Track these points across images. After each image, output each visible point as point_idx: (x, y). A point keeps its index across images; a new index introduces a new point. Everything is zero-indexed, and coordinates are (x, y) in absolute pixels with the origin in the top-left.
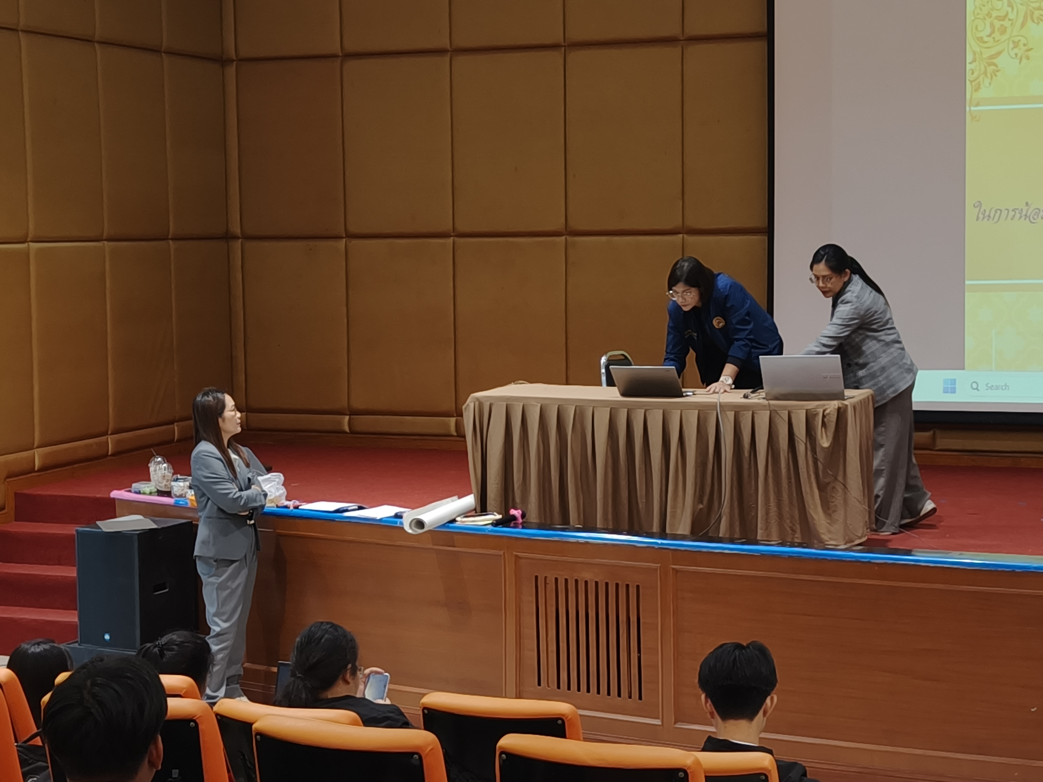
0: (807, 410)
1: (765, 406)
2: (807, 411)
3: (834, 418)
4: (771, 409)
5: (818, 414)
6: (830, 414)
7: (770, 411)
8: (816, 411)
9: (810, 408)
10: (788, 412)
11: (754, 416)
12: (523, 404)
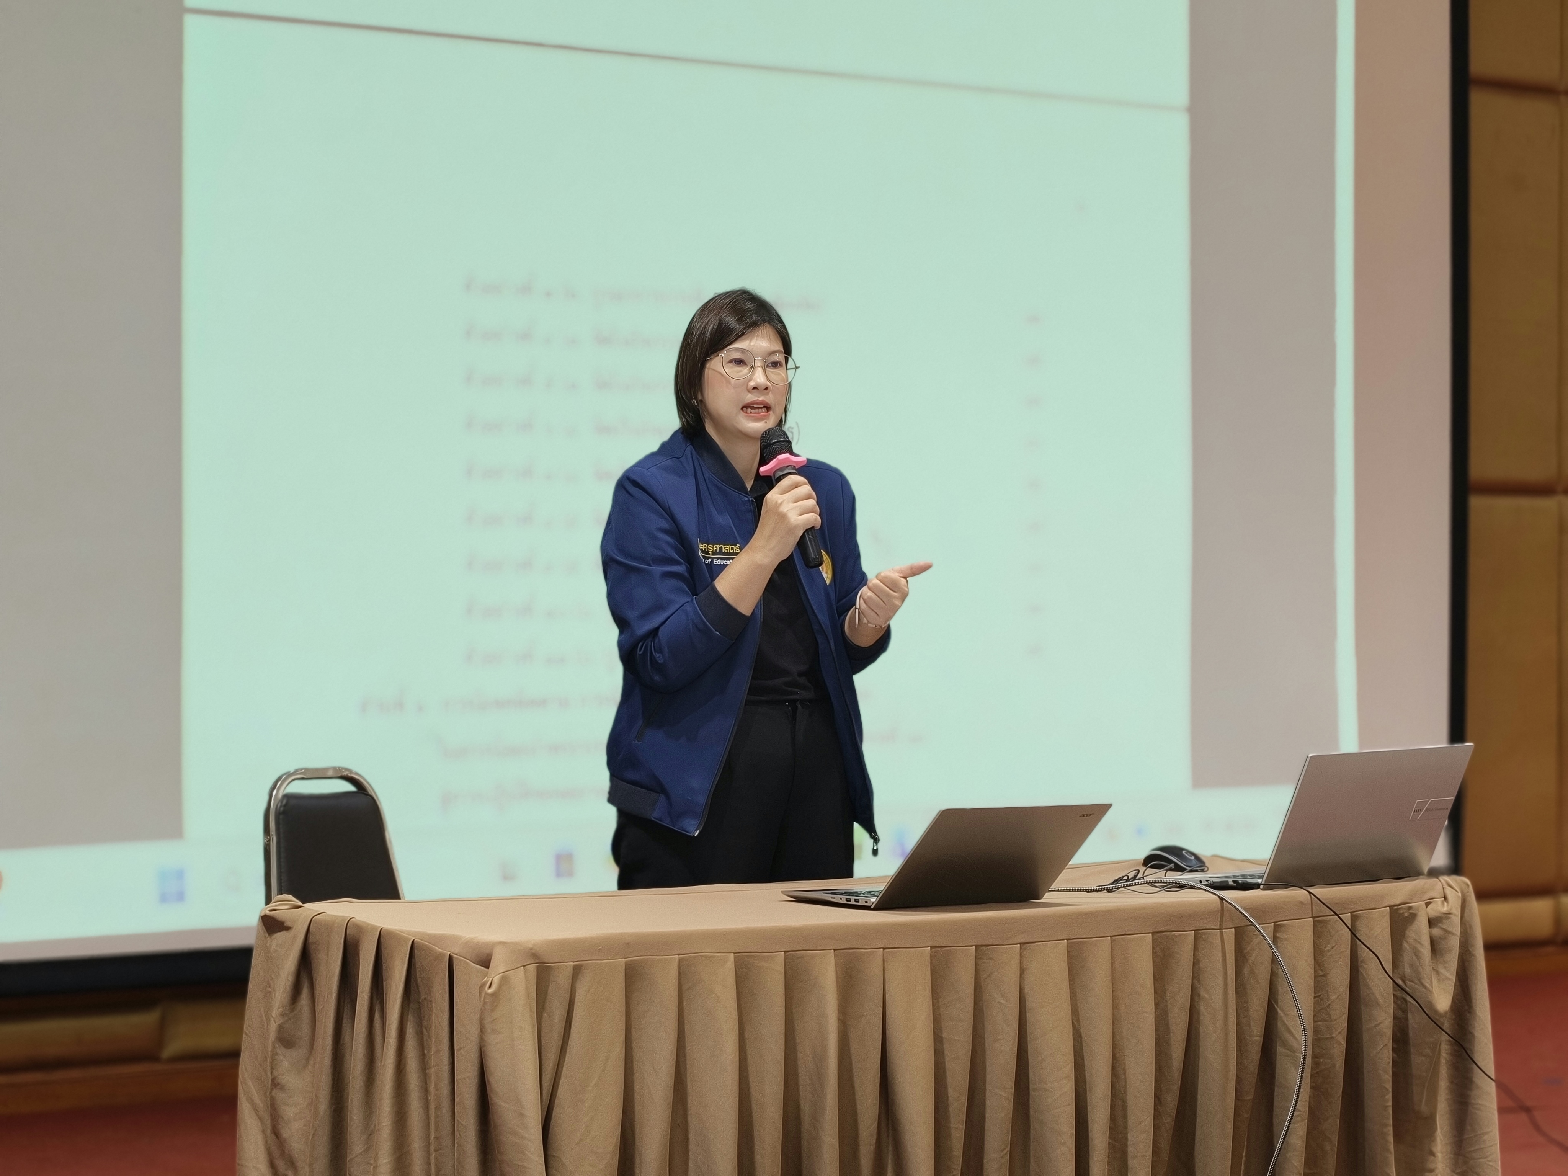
0: (1391, 907)
1: (1301, 903)
2: (1394, 911)
3: (1455, 925)
4: (1314, 915)
5: (1413, 917)
6: (1450, 914)
7: (1313, 917)
8: (1410, 908)
9: (1398, 903)
10: (1352, 916)
11: (1278, 937)
12: (680, 960)
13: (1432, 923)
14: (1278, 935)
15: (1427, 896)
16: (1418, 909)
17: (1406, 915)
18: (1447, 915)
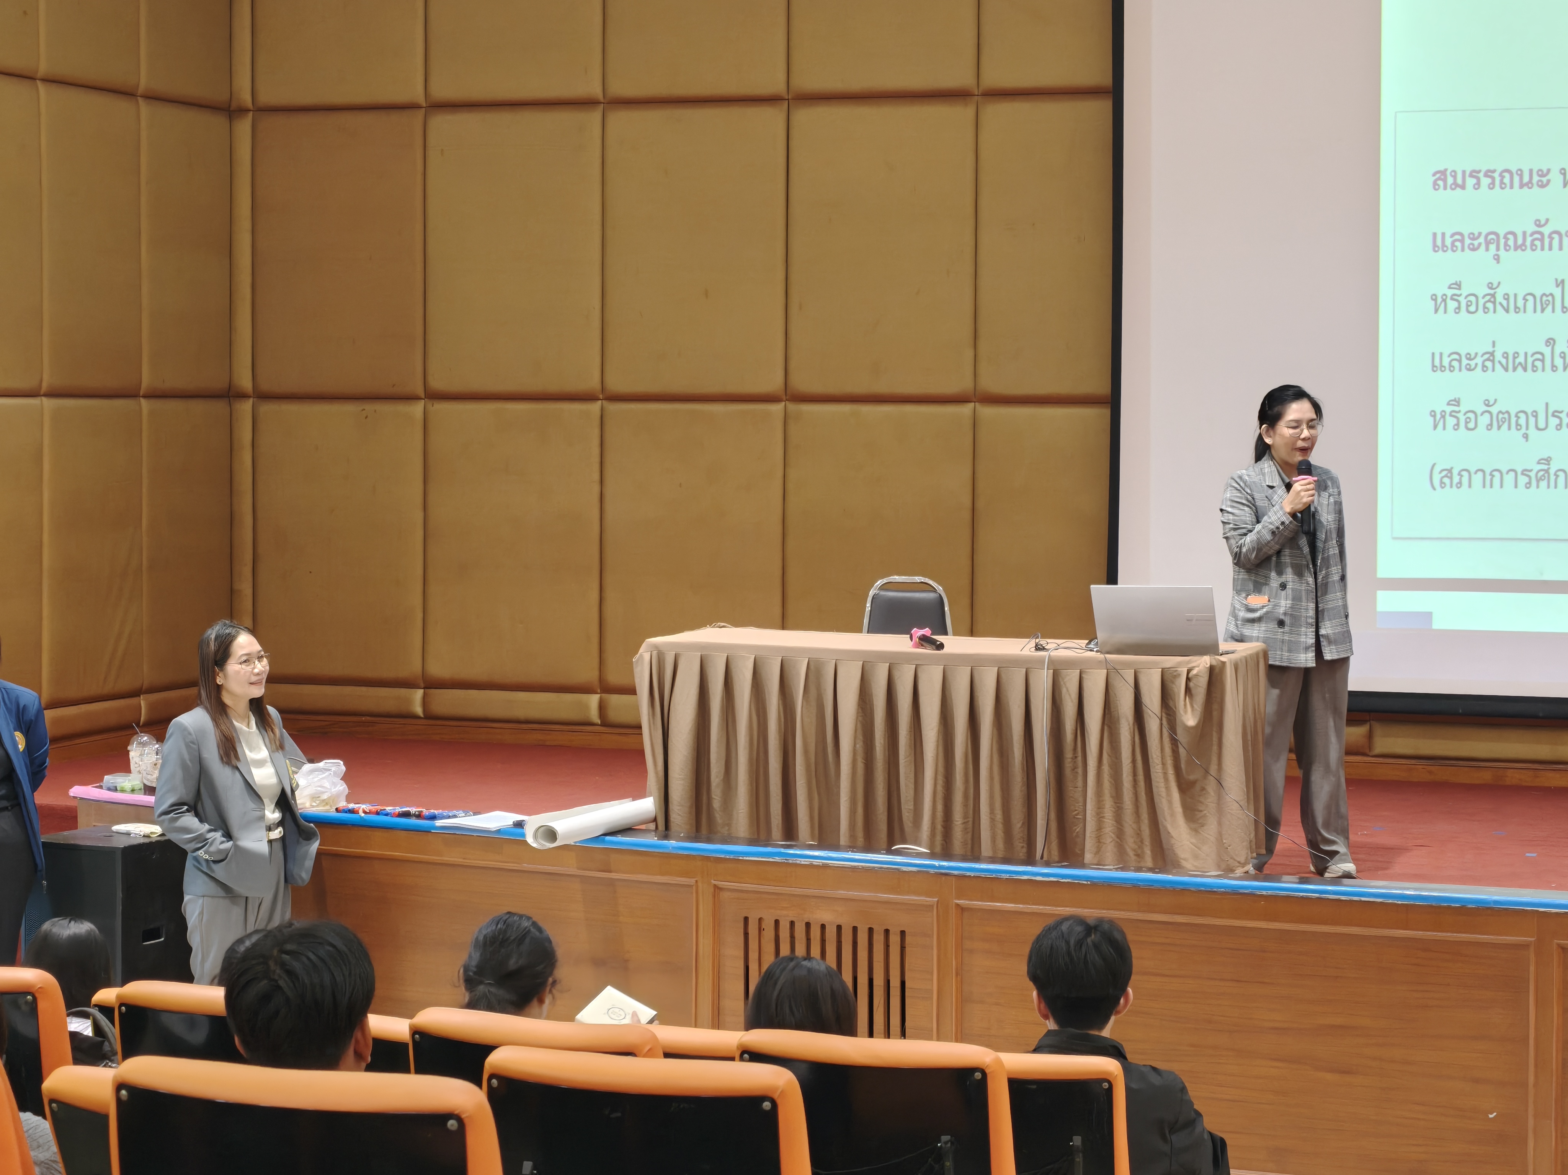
1: (1100, 662)
2: (1163, 671)
3: (1203, 681)
4: (1108, 668)
5: (1179, 675)
6: (1198, 675)
7: (1107, 670)
8: (1177, 670)
9: (1168, 666)
10: (1135, 671)
11: (1083, 677)
12: (727, 656)
13: (1188, 679)
14: (1083, 675)
15: (1190, 666)
16: (1182, 671)
17: (1175, 674)
18: (1196, 675)
